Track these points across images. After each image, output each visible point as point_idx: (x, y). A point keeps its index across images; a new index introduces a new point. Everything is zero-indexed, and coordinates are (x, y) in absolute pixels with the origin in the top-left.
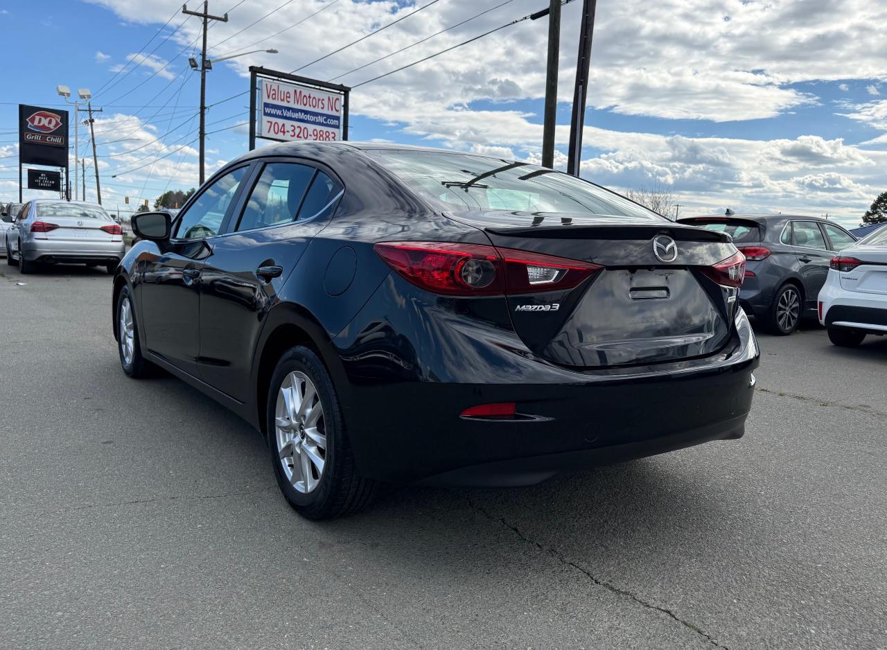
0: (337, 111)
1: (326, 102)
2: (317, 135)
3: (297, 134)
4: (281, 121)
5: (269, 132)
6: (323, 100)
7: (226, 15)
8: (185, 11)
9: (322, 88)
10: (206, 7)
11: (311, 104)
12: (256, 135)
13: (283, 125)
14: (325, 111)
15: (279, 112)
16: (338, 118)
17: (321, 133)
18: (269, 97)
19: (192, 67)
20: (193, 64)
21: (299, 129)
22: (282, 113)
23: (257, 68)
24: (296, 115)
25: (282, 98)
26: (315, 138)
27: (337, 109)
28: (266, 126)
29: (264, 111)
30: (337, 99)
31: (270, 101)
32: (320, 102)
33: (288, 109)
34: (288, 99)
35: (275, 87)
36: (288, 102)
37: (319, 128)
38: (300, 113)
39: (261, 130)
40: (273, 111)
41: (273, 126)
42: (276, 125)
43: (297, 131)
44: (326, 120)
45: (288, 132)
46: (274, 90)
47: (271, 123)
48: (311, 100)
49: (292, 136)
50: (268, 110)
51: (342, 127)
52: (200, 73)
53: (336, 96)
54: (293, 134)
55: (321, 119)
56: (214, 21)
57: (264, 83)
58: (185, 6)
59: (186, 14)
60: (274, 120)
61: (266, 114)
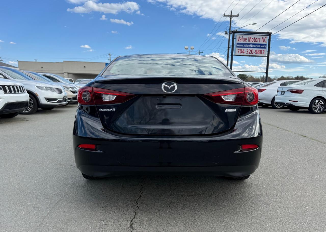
0: (265, 42)
1: (261, 40)
2: (257, 52)
3: (249, 52)
4: (243, 49)
5: (238, 53)
6: (260, 39)
7: (238, 14)
8: (224, 16)
9: (260, 34)
10: (231, 13)
11: (255, 41)
12: (234, 55)
13: (244, 50)
14: (261, 43)
15: (242, 46)
16: (266, 45)
17: (259, 51)
18: (239, 41)
19: (226, 34)
20: (226, 33)
21: (250, 51)
22: (244, 45)
23: (235, 31)
24: (249, 46)
25: (244, 40)
26: (256, 53)
27: (265, 41)
28: (237, 51)
29: (237, 46)
30: (266, 38)
31: (239, 42)
32: (259, 40)
33: (246, 44)
34: (246, 40)
35: (241, 37)
36: (246, 41)
37: (257, 49)
38: (250, 45)
39: (235, 52)
40: (240, 45)
41: (240, 51)
42: (241, 50)
43: (249, 51)
44: (260, 46)
45: (245, 52)
46: (241, 38)
47: (239, 50)
48: (255, 39)
49: (247, 53)
50: (238, 45)
51: (267, 48)
52: (228, 36)
53: (265, 37)
54: (247, 52)
55: (259, 46)
56: (234, 17)
57: (237, 36)
58: (224, 14)
59: (225, 17)
60: (240, 48)
61: (237, 47)
